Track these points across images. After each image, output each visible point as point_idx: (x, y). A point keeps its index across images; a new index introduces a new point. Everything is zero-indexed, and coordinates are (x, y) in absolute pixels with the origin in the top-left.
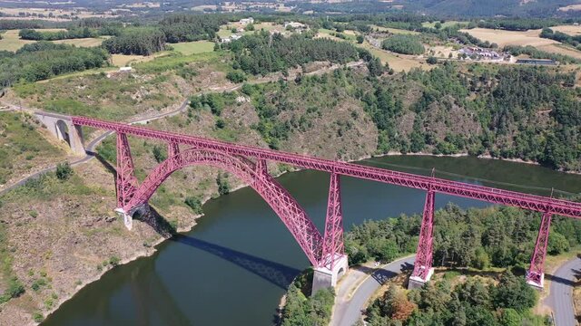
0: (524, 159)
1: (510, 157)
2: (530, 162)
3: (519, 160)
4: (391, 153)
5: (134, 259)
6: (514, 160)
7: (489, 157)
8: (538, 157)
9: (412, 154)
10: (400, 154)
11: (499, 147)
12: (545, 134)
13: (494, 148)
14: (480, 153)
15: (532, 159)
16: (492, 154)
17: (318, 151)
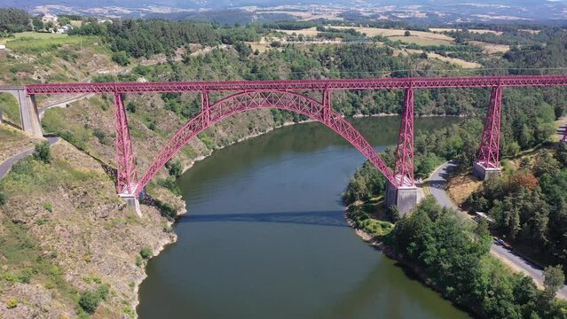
0: (387, 113)
1: (377, 113)
2: (392, 114)
3: (384, 114)
4: (286, 124)
5: (162, 248)
6: (381, 115)
7: (361, 115)
8: (396, 109)
9: (303, 122)
10: (293, 123)
11: (366, 106)
12: (395, 92)
13: (363, 107)
14: (354, 113)
15: (393, 112)
16: (363, 113)
17: (231, 127)
